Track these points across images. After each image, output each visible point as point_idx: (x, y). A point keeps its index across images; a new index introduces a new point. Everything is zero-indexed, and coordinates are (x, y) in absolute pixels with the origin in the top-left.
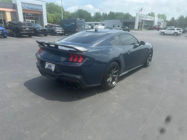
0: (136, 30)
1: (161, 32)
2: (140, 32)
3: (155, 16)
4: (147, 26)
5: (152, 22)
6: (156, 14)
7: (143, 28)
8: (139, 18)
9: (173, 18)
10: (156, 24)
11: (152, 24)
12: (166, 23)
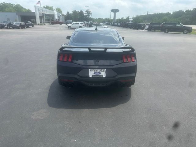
0: (38, 24)
1: (68, 26)
2: (43, 27)
3: (54, 10)
4: (48, 20)
5: (53, 16)
6: (54, 8)
7: (46, 23)
8: (39, 11)
9: (68, 13)
10: (56, 18)
11: (53, 18)
12: (64, 17)
